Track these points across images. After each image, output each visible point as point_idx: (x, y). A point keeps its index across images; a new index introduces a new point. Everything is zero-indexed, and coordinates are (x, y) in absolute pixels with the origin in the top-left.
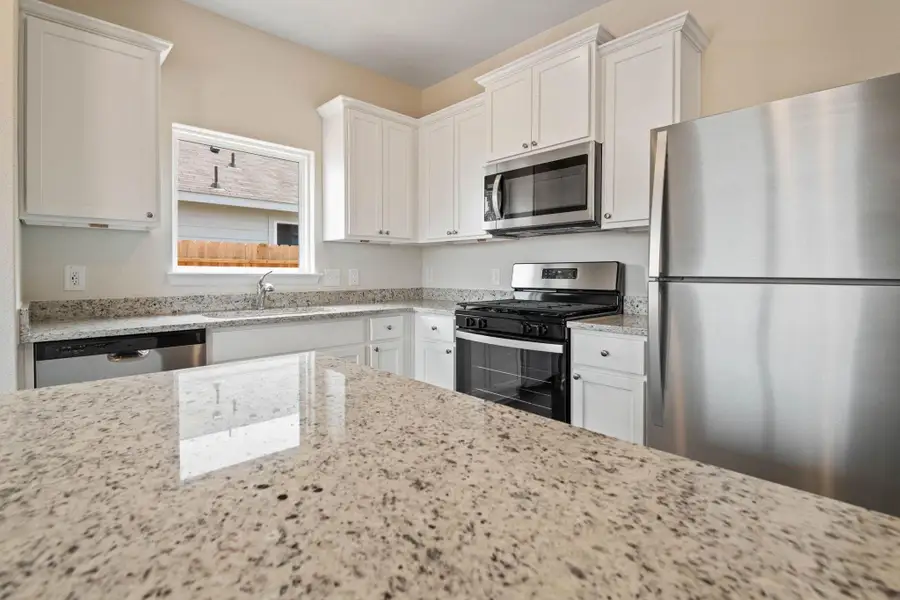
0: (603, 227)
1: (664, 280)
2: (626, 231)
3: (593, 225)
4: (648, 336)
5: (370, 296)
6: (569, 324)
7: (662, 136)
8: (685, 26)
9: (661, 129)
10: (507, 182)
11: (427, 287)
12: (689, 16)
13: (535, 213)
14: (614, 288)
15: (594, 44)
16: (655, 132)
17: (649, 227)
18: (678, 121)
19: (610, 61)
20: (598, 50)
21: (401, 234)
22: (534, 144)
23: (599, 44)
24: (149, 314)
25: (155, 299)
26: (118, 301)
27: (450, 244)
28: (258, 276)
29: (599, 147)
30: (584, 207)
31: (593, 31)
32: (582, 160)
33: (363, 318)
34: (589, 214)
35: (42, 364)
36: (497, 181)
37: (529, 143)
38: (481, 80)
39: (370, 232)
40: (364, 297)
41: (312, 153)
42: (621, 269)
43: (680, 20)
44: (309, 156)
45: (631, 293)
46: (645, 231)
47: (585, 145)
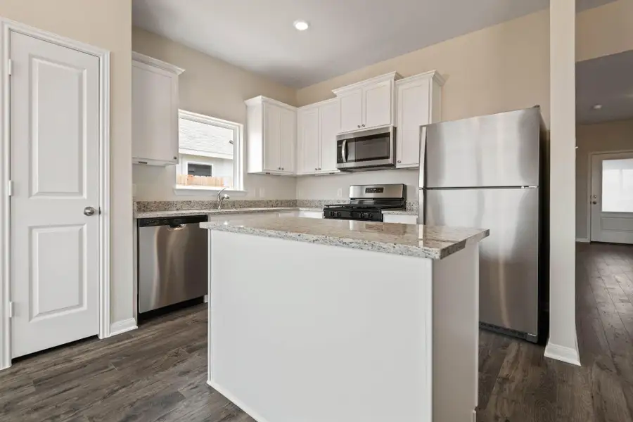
0: (397, 167)
1: (425, 189)
2: (408, 169)
3: (392, 166)
4: (418, 215)
5: (270, 204)
6: (383, 212)
7: (424, 129)
8: (434, 75)
9: (424, 126)
10: (349, 144)
11: (300, 199)
12: (436, 72)
13: (356, 161)
14: (401, 197)
15: (393, 80)
16: (421, 127)
17: (419, 167)
18: (431, 123)
19: (401, 88)
20: (395, 83)
21: (289, 170)
22: (363, 126)
23: (395, 80)
24: (165, 210)
25: (168, 202)
26: (152, 202)
27: (313, 176)
28: (218, 191)
29: (395, 129)
30: (388, 157)
31: (393, 74)
32: (387, 135)
33: (275, 213)
34: (390, 161)
35: (141, 228)
36: (344, 143)
37: (361, 125)
38: (335, 92)
39: (274, 169)
40: (268, 203)
41: (242, 126)
42: (405, 187)
43: (431, 73)
44: (239, 127)
45: (409, 200)
46: (417, 169)
47: (388, 128)
